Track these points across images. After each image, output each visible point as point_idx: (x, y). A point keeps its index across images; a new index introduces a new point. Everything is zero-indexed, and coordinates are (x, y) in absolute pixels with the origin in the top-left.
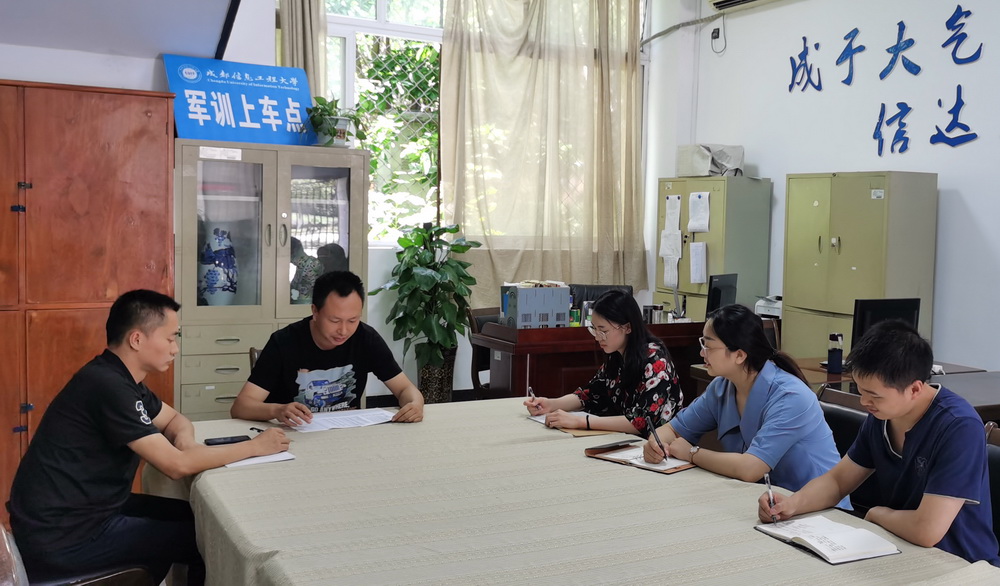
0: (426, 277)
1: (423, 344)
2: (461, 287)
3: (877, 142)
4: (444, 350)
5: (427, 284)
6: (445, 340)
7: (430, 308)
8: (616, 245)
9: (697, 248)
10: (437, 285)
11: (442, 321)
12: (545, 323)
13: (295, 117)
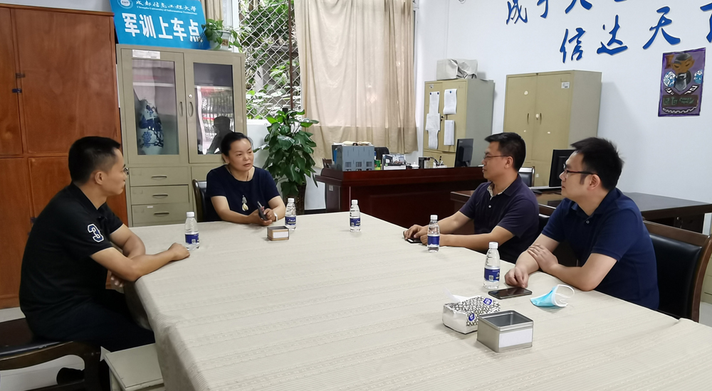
0: (285, 141)
1: (285, 182)
2: (307, 148)
3: (562, 53)
4: (298, 186)
5: (286, 146)
6: (299, 180)
7: (289, 160)
8: (399, 124)
9: (449, 124)
10: (292, 147)
11: (296, 169)
12: (359, 168)
13: (195, 32)
